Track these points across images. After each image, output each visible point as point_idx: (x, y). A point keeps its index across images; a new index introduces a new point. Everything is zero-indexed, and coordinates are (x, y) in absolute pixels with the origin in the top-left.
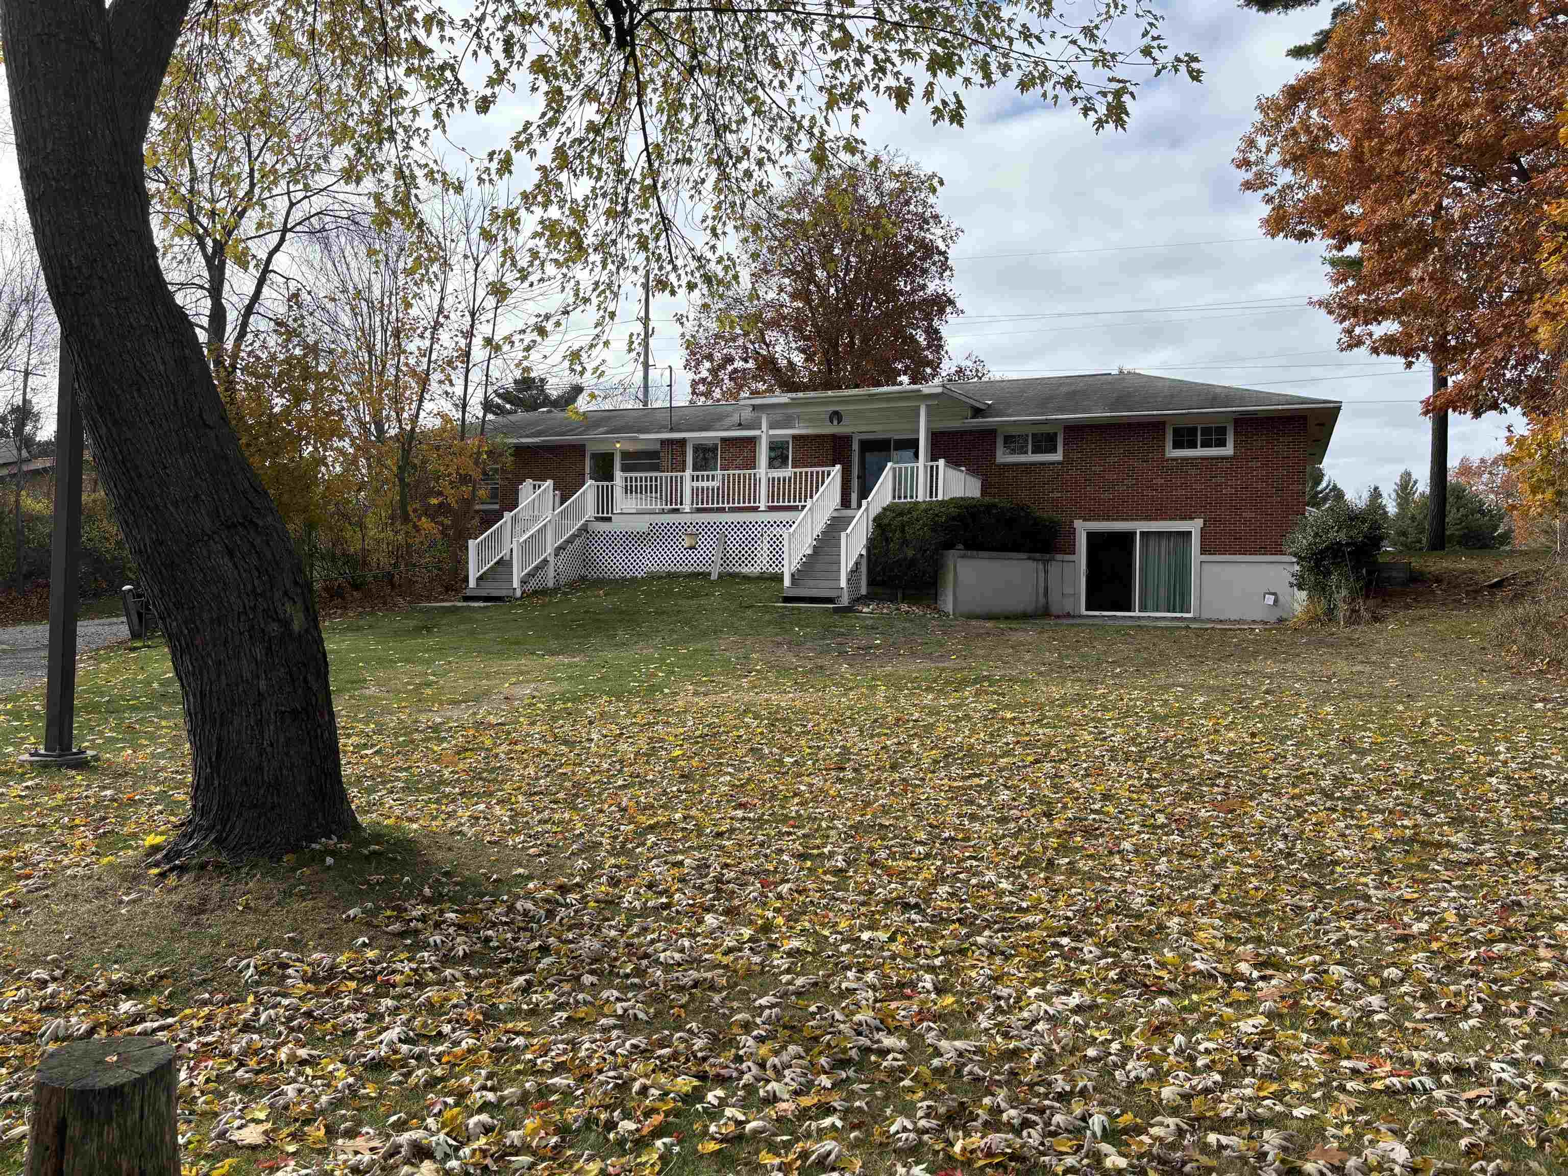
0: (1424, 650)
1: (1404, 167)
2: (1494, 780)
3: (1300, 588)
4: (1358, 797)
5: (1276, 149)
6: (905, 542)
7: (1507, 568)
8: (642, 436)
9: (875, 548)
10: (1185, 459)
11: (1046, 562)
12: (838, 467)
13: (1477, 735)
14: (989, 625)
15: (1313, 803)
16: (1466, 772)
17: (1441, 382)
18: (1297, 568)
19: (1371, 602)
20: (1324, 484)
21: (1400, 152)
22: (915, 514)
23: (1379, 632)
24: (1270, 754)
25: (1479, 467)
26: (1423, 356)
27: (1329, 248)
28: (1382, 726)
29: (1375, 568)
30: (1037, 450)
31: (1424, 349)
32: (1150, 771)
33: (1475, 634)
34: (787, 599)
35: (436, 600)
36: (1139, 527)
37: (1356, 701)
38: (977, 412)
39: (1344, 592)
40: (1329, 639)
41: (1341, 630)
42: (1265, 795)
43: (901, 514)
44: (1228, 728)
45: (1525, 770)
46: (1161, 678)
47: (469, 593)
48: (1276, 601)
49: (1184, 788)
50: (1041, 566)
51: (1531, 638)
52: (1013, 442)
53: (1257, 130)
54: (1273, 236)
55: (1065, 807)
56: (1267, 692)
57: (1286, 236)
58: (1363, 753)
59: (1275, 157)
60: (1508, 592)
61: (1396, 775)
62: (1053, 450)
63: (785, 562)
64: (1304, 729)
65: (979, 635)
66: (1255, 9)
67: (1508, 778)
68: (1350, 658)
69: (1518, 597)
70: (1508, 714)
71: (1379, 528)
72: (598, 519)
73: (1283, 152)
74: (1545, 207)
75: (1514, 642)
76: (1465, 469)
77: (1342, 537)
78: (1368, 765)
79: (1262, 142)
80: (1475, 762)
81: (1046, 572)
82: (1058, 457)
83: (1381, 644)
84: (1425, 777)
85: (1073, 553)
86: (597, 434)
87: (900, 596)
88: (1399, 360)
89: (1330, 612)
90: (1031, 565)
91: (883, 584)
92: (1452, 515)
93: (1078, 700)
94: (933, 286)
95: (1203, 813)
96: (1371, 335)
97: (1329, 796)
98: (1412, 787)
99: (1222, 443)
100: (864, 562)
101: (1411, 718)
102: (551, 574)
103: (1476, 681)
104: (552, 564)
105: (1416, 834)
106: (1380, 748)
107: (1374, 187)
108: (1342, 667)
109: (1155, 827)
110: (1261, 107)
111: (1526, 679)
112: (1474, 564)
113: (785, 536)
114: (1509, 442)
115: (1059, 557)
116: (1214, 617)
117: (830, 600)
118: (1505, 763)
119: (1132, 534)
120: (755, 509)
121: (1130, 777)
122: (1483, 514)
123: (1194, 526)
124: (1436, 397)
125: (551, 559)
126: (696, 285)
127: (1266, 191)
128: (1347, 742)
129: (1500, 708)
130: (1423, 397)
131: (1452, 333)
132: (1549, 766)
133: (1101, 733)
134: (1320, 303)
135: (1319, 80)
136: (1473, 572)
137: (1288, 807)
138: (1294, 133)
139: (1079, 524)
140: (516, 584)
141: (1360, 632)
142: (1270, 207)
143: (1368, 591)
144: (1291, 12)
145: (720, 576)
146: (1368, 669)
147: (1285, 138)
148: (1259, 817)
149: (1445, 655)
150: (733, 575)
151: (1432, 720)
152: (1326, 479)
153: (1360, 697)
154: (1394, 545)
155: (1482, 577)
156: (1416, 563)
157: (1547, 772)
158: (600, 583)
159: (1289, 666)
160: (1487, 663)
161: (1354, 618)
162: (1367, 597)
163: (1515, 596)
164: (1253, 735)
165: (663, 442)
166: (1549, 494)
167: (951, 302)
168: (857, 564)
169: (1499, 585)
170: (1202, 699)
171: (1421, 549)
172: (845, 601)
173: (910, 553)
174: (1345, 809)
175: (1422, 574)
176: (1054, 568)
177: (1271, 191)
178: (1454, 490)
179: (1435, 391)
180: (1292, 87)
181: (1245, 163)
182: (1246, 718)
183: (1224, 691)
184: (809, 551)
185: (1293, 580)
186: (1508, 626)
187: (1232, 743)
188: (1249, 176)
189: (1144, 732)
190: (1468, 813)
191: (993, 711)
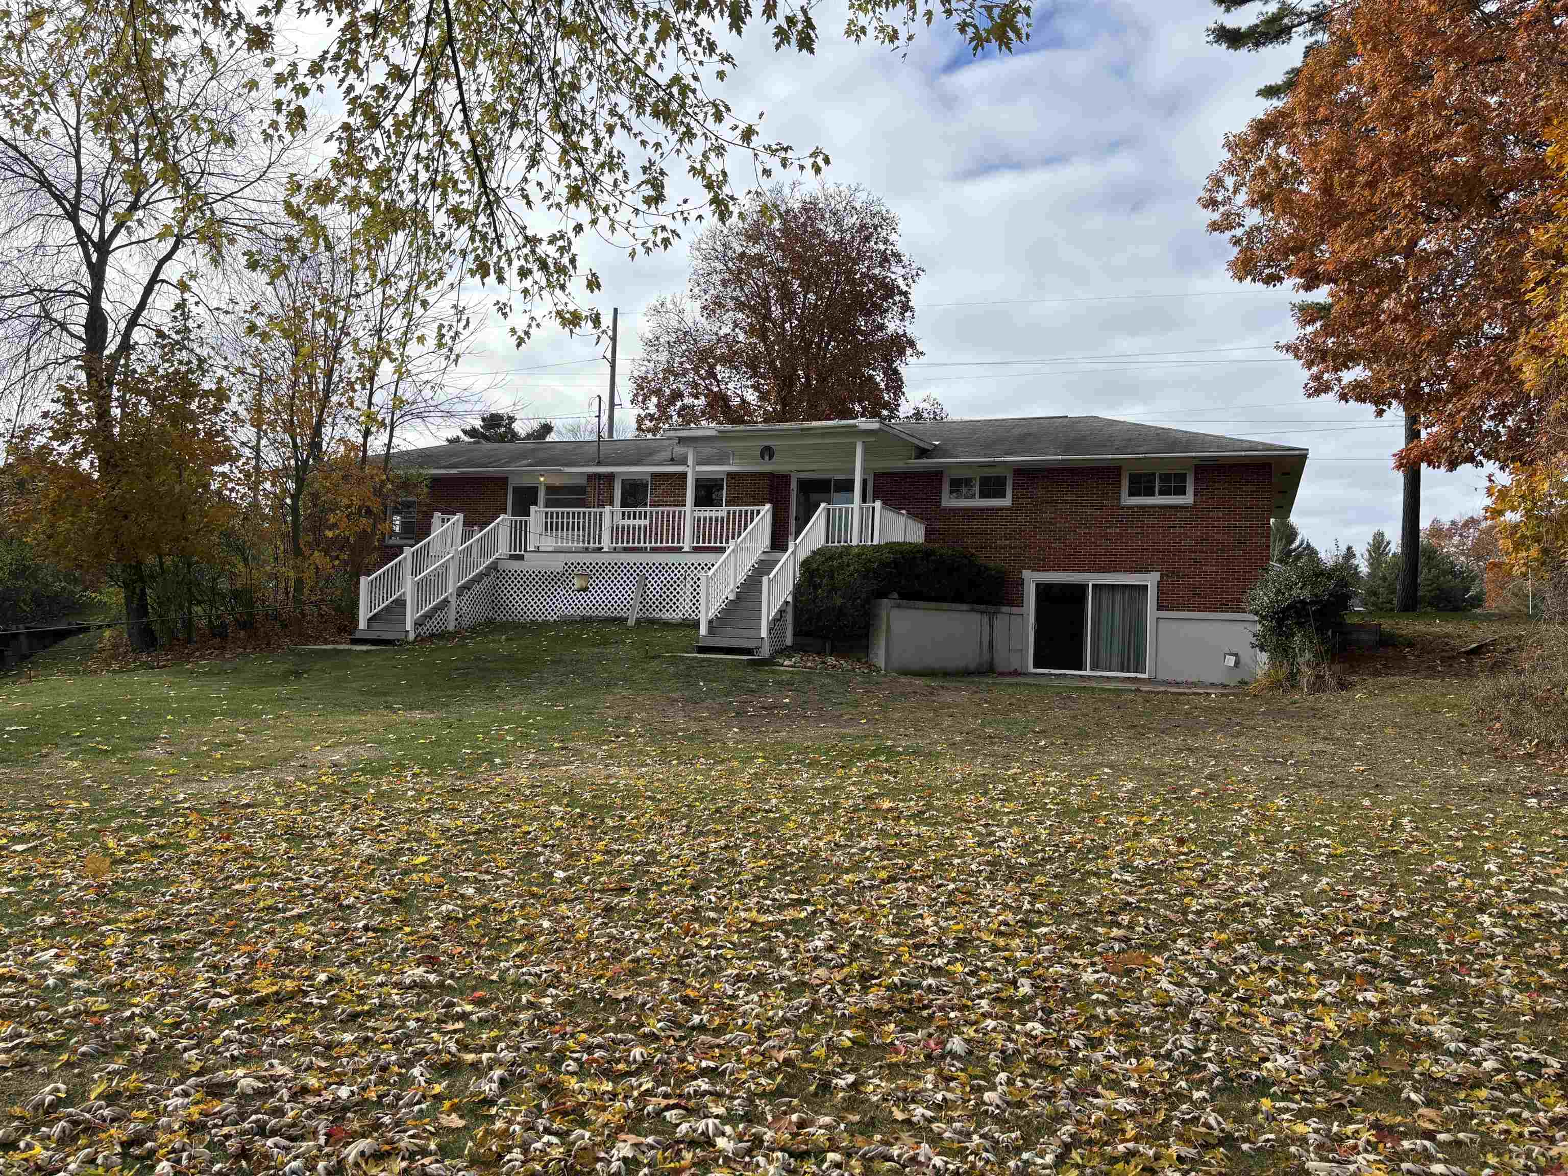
0: (1395, 726)
1: (1376, 200)
2: (1486, 919)
3: (1262, 649)
4: (1307, 948)
5: (1244, 189)
6: (834, 589)
7: (1483, 633)
8: (567, 470)
9: (802, 595)
10: (1142, 508)
11: (991, 616)
12: (768, 506)
13: (1460, 844)
14: (918, 682)
15: (1244, 959)
16: (1450, 905)
17: (1413, 434)
18: (1259, 627)
19: (1336, 667)
20: (1297, 543)
21: (1371, 185)
22: (845, 559)
23: (1346, 701)
24: (1198, 874)
25: (1449, 529)
26: (1395, 403)
27: (1297, 288)
28: (1344, 829)
29: (1342, 629)
30: (983, 495)
31: (1396, 396)
32: (1035, 897)
33: (1452, 707)
34: (702, 650)
35: (326, 642)
36: (1092, 579)
37: (1314, 792)
38: (923, 453)
39: (1308, 656)
40: (1292, 709)
41: (1303, 698)
42: (1180, 943)
43: (831, 558)
44: (1153, 830)
45: (1526, 902)
46: (1089, 755)
47: (358, 635)
48: (1237, 663)
49: (1072, 929)
50: (985, 619)
51: (1515, 713)
52: (958, 485)
53: (1225, 169)
54: (1240, 279)
55: (897, 963)
56: (1210, 777)
57: (1254, 280)
58: (1317, 871)
59: (1242, 198)
60: (1488, 658)
61: (1358, 909)
62: (1002, 495)
63: (702, 608)
64: (1246, 833)
65: (903, 694)
66: (1224, 46)
67: (1504, 915)
68: (1313, 732)
69: (1496, 668)
70: (1496, 814)
71: (1346, 585)
72: (512, 557)
73: (1251, 191)
74: (1532, 231)
75: (1497, 718)
76: (1437, 531)
77: (1306, 594)
78: (1323, 891)
79: (1230, 181)
80: (1461, 888)
81: (991, 626)
82: (1007, 502)
83: (1346, 717)
84: (1397, 914)
85: (1021, 605)
86: (520, 466)
87: (828, 646)
88: (1369, 408)
89: (1292, 677)
90: (976, 617)
91: (808, 634)
92: (1423, 576)
93: (981, 785)
94: (892, 325)
95: (1088, 976)
96: (1339, 380)
97: (1266, 945)
98: (1378, 929)
99: (1181, 491)
100: (790, 610)
101: (1380, 818)
102: (452, 615)
103: (1455, 766)
104: (453, 605)
105: (1384, 1021)
106: (1337, 862)
107: (1345, 225)
108: (1302, 745)
109: (1012, 1002)
110: (1229, 146)
111: (1512, 765)
112: (1449, 628)
113: (703, 579)
114: (1489, 492)
115: (1005, 609)
116: (1170, 678)
117: (748, 651)
118: (1498, 890)
119: (1083, 588)
120: (679, 550)
121: (1006, 907)
122: (1455, 576)
123: (1151, 580)
124: (1407, 449)
125: (453, 600)
126: (530, 272)
127: (1233, 232)
128: (1299, 856)
129: (1487, 805)
130: (1396, 450)
131: (1426, 379)
132: (1553, 897)
133: (990, 834)
134: (1288, 348)
135: (1288, 115)
136: (1447, 635)
137: (1210, 964)
138: (1262, 172)
139: (1027, 574)
140: (409, 626)
141: (1328, 700)
142: (1238, 249)
143: (1333, 656)
144: (1262, 50)
145: (638, 621)
146: (1330, 748)
147: (1253, 178)
148: (1164, 984)
149: (1418, 732)
150: (653, 622)
151: (1405, 821)
152: (1299, 538)
153: (1318, 786)
154: (1364, 604)
155: (1456, 642)
156: (1387, 624)
157: (1553, 907)
158: (504, 627)
159: (1241, 741)
160: (1466, 744)
161: (1318, 685)
162: (1333, 662)
163: (1495, 664)
164: (1181, 841)
165: (591, 477)
166: (1534, 552)
167: (912, 344)
168: (781, 612)
169: (1476, 651)
170: (1130, 786)
171: (1392, 610)
172: (765, 653)
173: (839, 601)
174: (1286, 969)
175: (1392, 636)
176: (1000, 622)
177: (1239, 232)
178: (1425, 551)
179: (1407, 444)
180: (1260, 122)
181: (1213, 203)
182: (1176, 814)
183: (1159, 774)
184: (731, 597)
185: (1254, 640)
186: (1491, 700)
187: (1154, 852)
188: (1216, 216)
189: (1044, 834)
190: (1456, 978)
191: (871, 798)
